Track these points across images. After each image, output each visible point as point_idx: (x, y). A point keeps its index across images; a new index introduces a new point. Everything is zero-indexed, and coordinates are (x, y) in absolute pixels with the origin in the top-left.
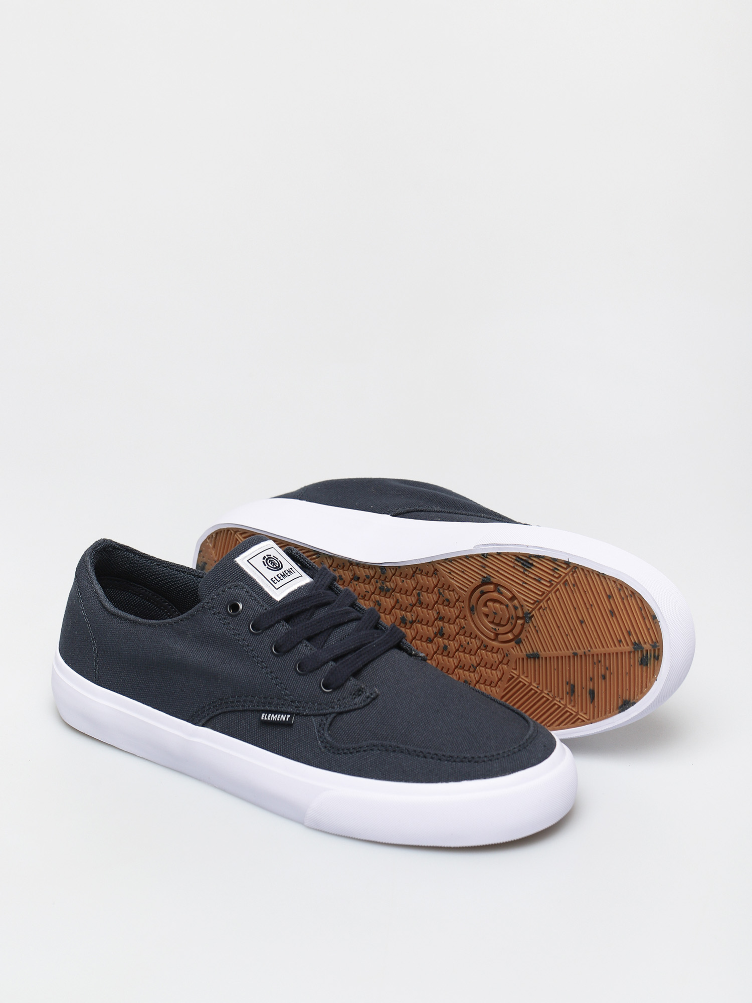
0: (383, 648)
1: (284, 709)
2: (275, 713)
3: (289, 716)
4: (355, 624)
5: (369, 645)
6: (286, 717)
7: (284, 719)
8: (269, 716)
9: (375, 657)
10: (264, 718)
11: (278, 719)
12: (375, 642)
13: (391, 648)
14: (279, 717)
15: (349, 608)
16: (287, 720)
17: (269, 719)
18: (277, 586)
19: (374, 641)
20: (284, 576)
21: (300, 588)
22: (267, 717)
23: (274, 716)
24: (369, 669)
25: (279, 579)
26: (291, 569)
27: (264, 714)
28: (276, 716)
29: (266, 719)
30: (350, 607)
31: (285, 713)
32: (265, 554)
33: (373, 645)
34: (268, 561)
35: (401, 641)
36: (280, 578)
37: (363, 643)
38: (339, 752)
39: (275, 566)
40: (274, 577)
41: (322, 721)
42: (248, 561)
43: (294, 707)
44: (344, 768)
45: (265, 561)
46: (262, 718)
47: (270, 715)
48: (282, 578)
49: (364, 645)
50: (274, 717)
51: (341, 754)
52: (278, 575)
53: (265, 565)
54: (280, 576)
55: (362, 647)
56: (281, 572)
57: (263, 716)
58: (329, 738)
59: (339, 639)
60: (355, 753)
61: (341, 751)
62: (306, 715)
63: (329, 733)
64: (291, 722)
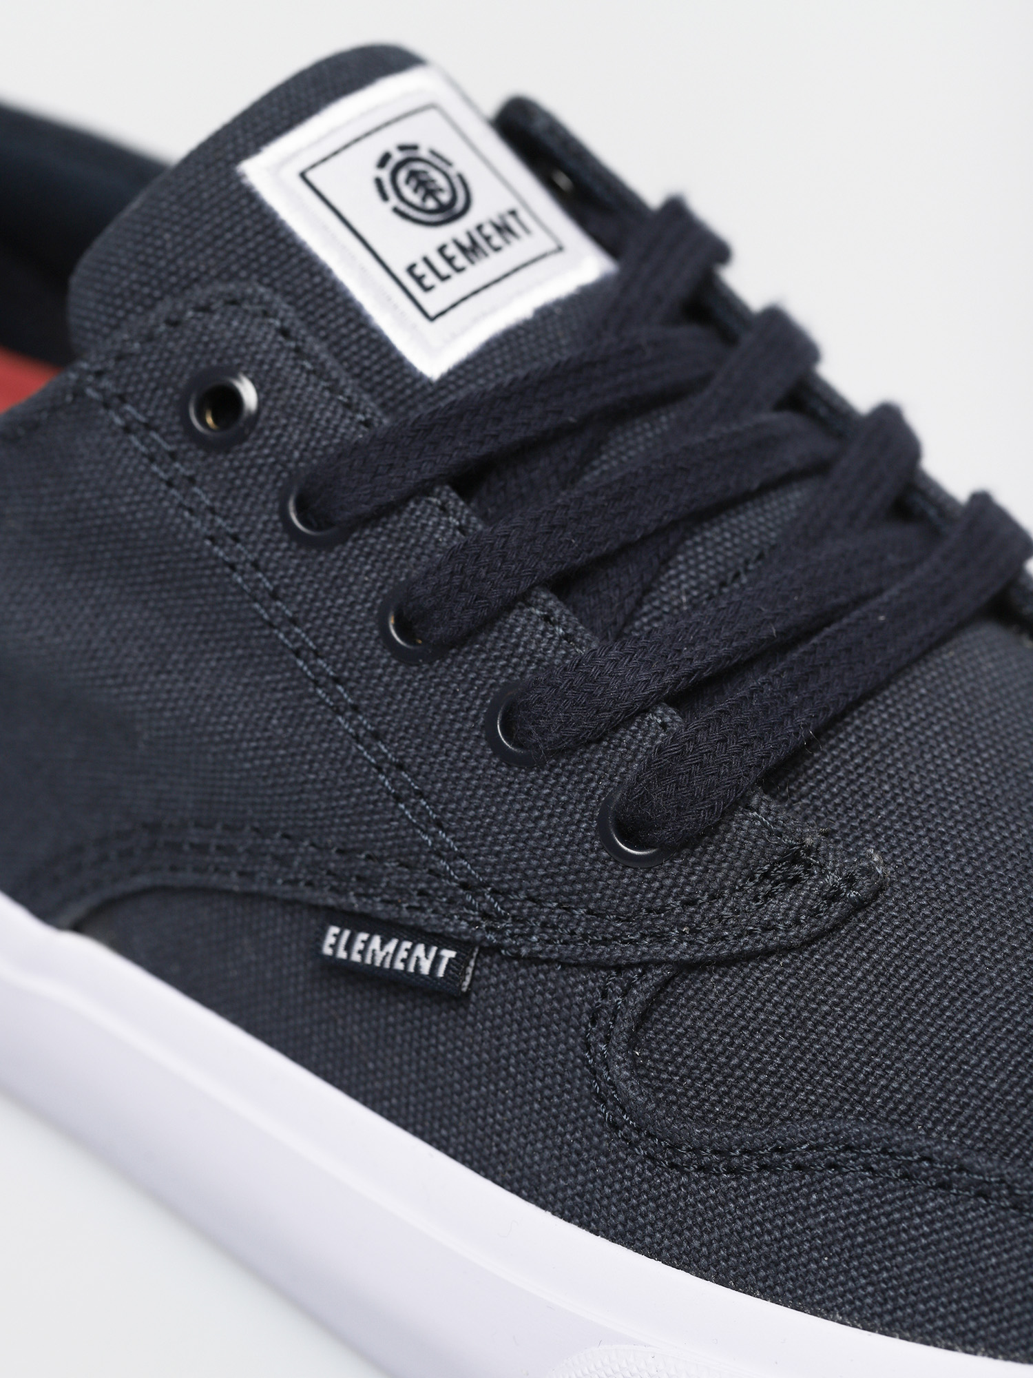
0: (923, 631)
1: (428, 918)
2: (388, 929)
3: (448, 954)
4: (797, 496)
5: (856, 614)
6: (438, 959)
7: (426, 967)
8: (359, 946)
9: (882, 677)
10: (334, 947)
11: (399, 966)
12: (885, 597)
13: (961, 626)
14: (403, 954)
15: (774, 417)
16: (441, 973)
17: (356, 957)
18: (432, 302)
19: (880, 591)
20: (472, 250)
21: (545, 314)
22: (348, 948)
23: (383, 944)
24: (848, 739)
25: (444, 268)
26: (513, 213)
27: (334, 930)
28: (391, 947)
29: (342, 954)
30: (779, 406)
31: (434, 939)
32: (388, 141)
33: (878, 612)
34: (402, 175)
36: (450, 260)
37: (830, 603)
38: (677, 1160)
39: (431, 204)
40: (426, 260)
41: (604, 995)
42: (303, 176)
43: (474, 915)
44: (696, 1243)
45: (385, 175)
46: (328, 951)
47: (363, 936)
48: (461, 261)
50: (379, 951)
51: (687, 1173)
52: (441, 250)
53: (385, 197)
54: (452, 250)
55: (821, 628)
56: (458, 230)
57: (330, 940)
58: (633, 1087)
59: (716, 577)
60: (754, 1176)
61: (687, 1157)
62: (532, 959)
63: (634, 1058)
64: (461, 986)
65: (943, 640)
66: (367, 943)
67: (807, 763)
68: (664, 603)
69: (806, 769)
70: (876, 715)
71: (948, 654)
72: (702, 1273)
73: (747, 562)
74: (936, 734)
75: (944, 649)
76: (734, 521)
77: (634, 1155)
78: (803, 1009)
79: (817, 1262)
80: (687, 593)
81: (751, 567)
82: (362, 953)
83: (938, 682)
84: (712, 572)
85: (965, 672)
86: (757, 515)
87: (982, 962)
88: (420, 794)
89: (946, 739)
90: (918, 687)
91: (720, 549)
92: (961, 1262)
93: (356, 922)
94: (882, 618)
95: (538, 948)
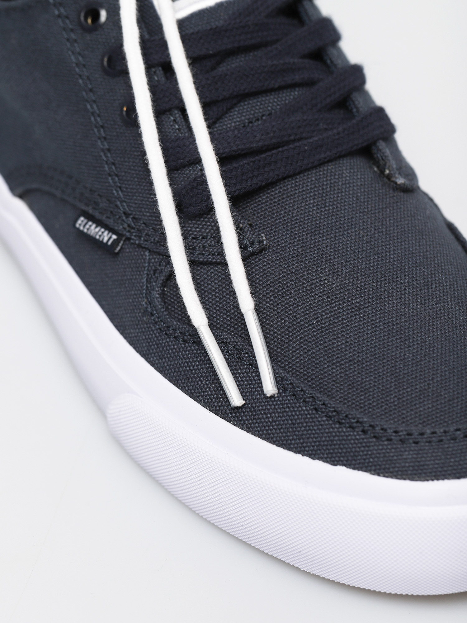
0: (323, 156)
1: (110, 222)
2: (99, 223)
3: (114, 237)
4: (296, 93)
5: (297, 144)
6: (110, 238)
7: (105, 240)
8: (87, 226)
9: (297, 171)
10: (80, 225)
11: (97, 237)
12: (311, 140)
14: (100, 233)
15: (300, 60)
16: (110, 243)
17: (85, 230)
19: (311, 137)
21: (220, 5)
22: (84, 226)
23: (95, 228)
24: (275, 191)
27: (82, 219)
28: (97, 229)
29: (81, 228)
31: (111, 230)
33: (305, 145)
35: (374, 143)
37: (286, 139)
38: (168, 332)
41: (160, 265)
43: (126, 225)
44: (166, 364)
46: (77, 226)
47: (90, 223)
49: (288, 143)
50: (93, 230)
51: (170, 338)
55: (279, 147)
57: (79, 222)
58: (158, 301)
59: (248, 119)
60: (190, 345)
61: (171, 332)
62: (139, 246)
63: (164, 290)
64: (115, 249)
65: (330, 161)
66: (90, 226)
67: (257, 197)
68: (225, 125)
69: (256, 199)
70: (290, 184)
71: (330, 166)
72: (165, 376)
73: (263, 116)
74: (311, 196)
75: (330, 164)
76: (264, 99)
77: (155, 327)
78: (224, 288)
79: (201, 382)
80: (235, 122)
81: (264, 118)
82: (88, 229)
83: (321, 176)
84: (247, 117)
85: (335, 175)
86: (275, 98)
87: (290, 285)
88: (117, 175)
89: (314, 199)
90: (312, 177)
91: (254, 109)
92: (248, 394)
93: (90, 218)
94: (306, 148)
95: (142, 242)
